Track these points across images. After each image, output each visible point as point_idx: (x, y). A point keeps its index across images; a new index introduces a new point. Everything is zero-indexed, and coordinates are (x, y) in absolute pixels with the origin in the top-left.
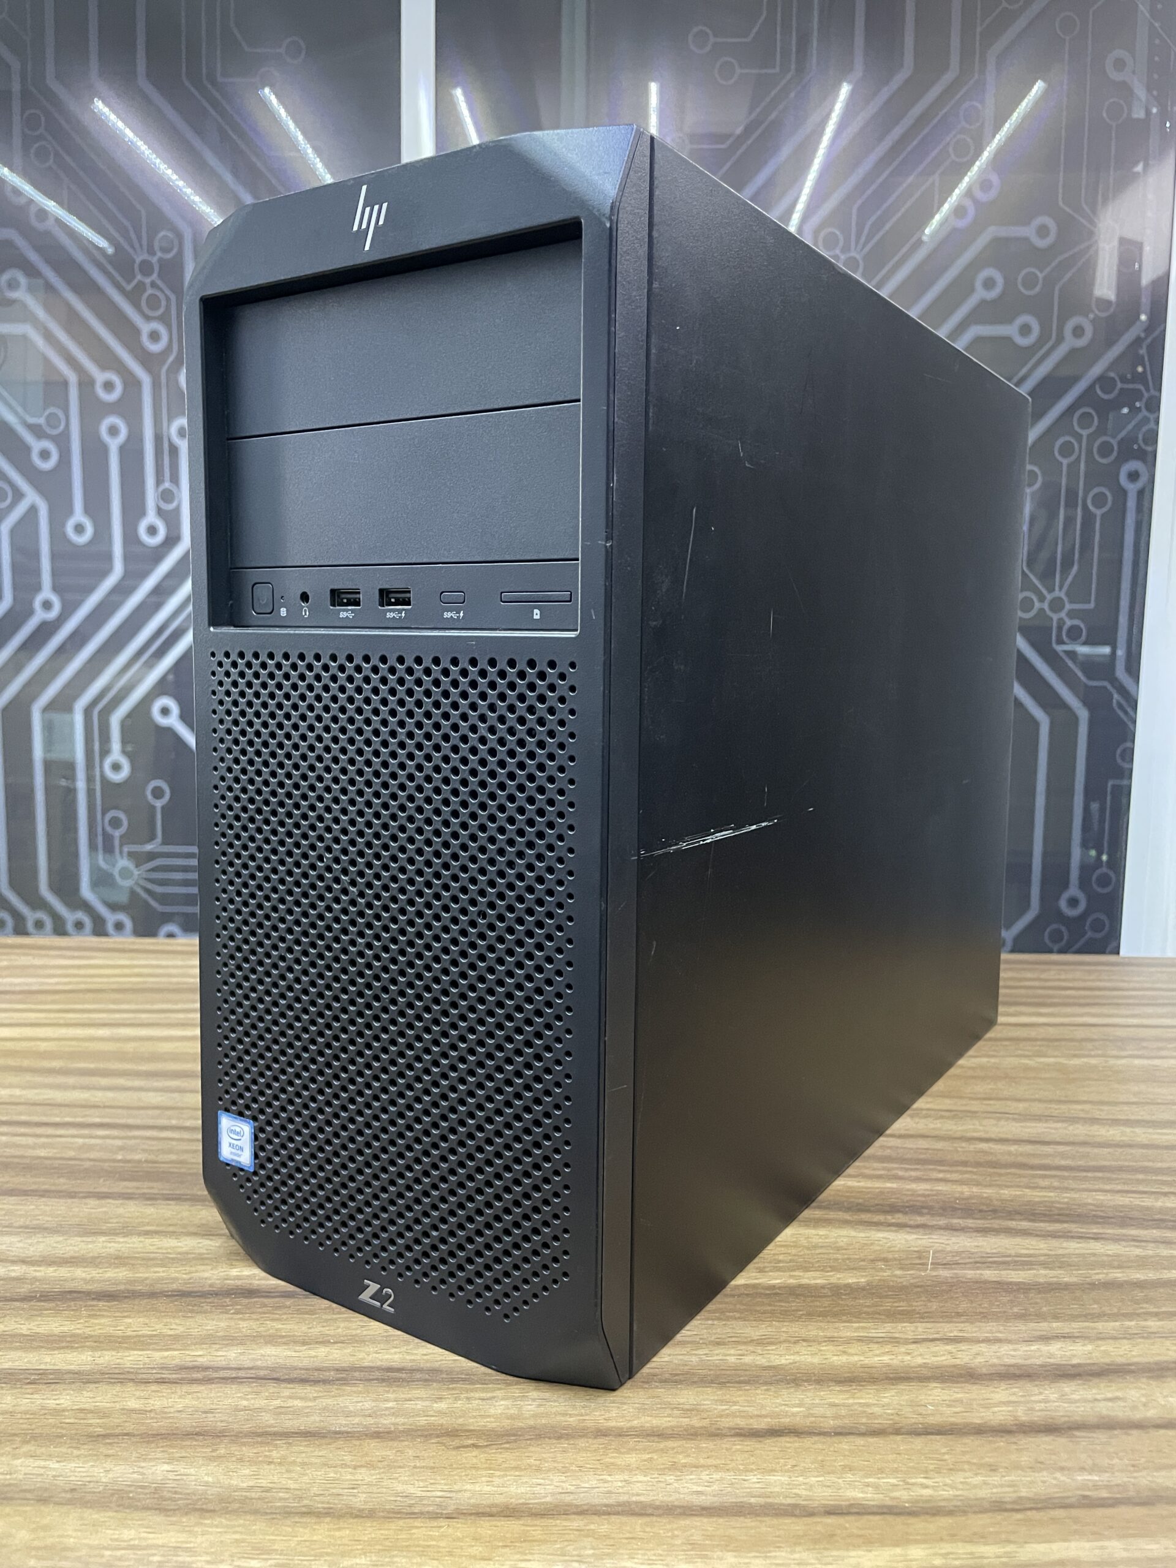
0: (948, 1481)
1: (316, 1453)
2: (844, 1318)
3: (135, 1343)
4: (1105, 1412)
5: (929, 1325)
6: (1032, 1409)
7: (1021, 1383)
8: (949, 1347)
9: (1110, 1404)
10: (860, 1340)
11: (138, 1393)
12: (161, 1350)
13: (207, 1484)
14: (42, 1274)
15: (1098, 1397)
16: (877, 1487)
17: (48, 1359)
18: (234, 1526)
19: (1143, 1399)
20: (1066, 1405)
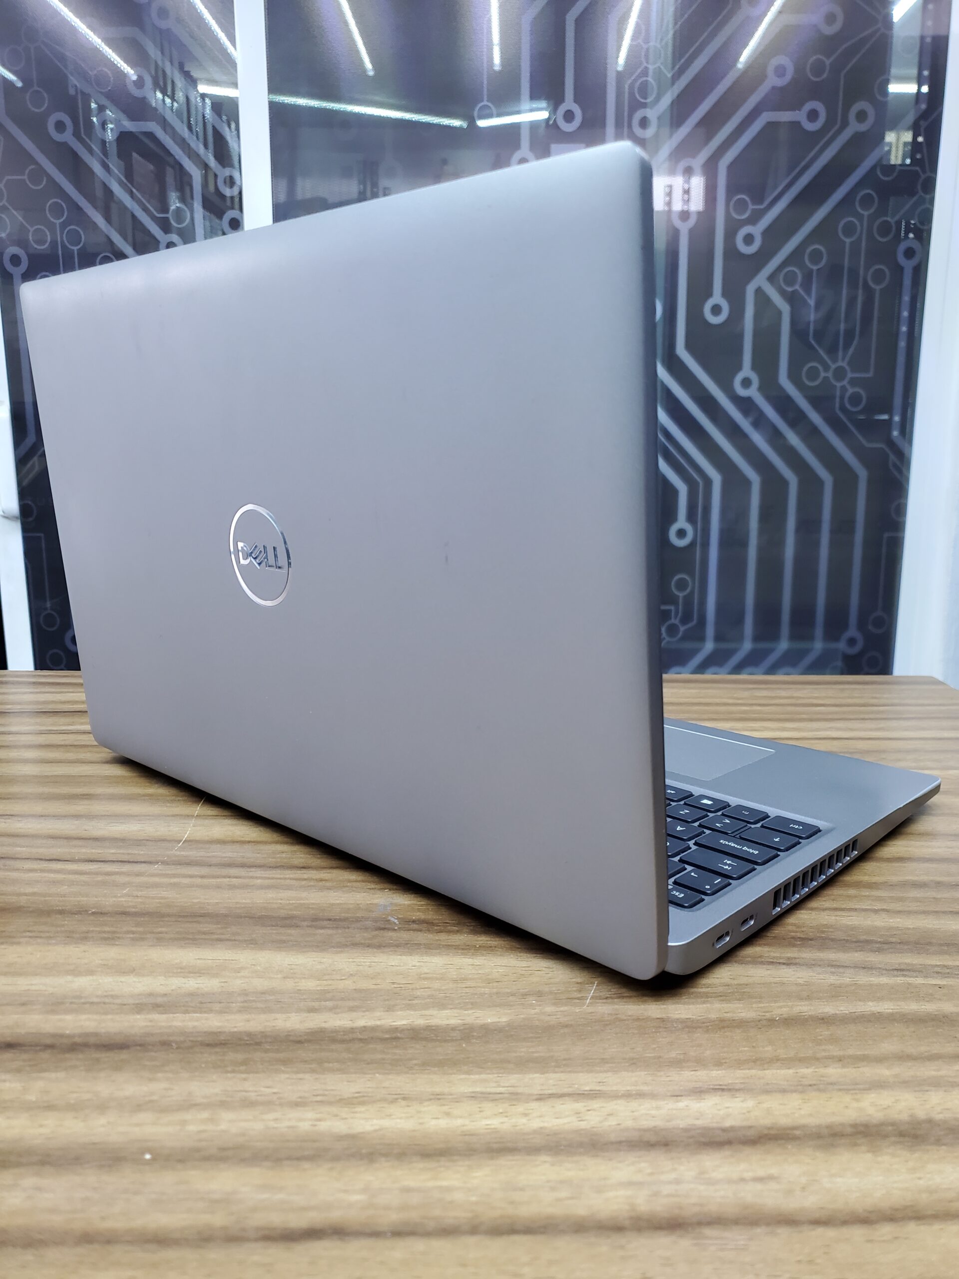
2: (465, 1068)
5: (562, 1076)
8: (579, 1106)
9: (759, 1186)
10: (473, 1097)
19: (803, 1180)
20: (702, 1188)
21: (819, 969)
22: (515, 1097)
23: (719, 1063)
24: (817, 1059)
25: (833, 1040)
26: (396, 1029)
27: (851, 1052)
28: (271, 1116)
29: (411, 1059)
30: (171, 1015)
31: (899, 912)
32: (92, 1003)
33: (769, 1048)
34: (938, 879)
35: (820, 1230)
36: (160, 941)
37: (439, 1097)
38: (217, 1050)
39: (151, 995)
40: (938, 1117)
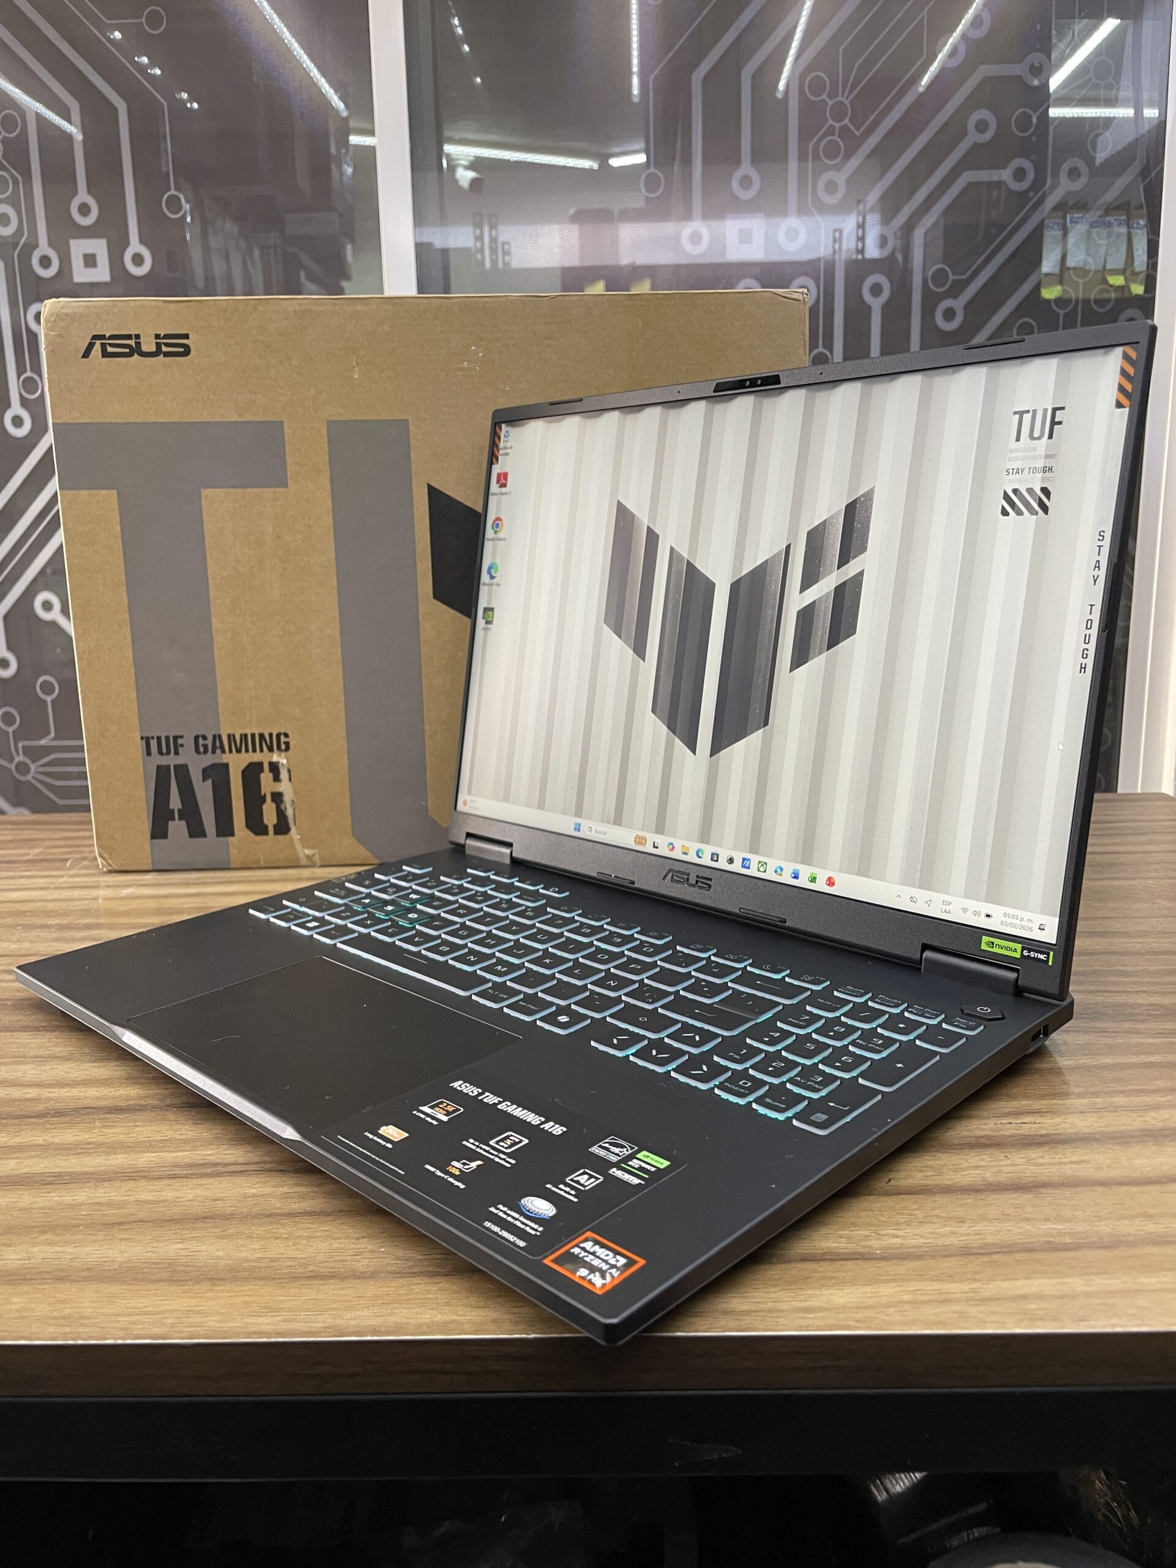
0: (918, 1232)
1: (321, 1229)
3: (147, 1146)
4: (1069, 1173)
6: (1000, 1172)
7: (989, 1151)
9: (1075, 1166)
11: (150, 1188)
12: (172, 1152)
13: (218, 1258)
14: (57, 1095)
15: (1063, 1160)
16: (850, 1238)
17: (64, 1163)
18: (244, 1291)
19: (1108, 1162)
20: (1031, 1168)
35: (1125, 1188)
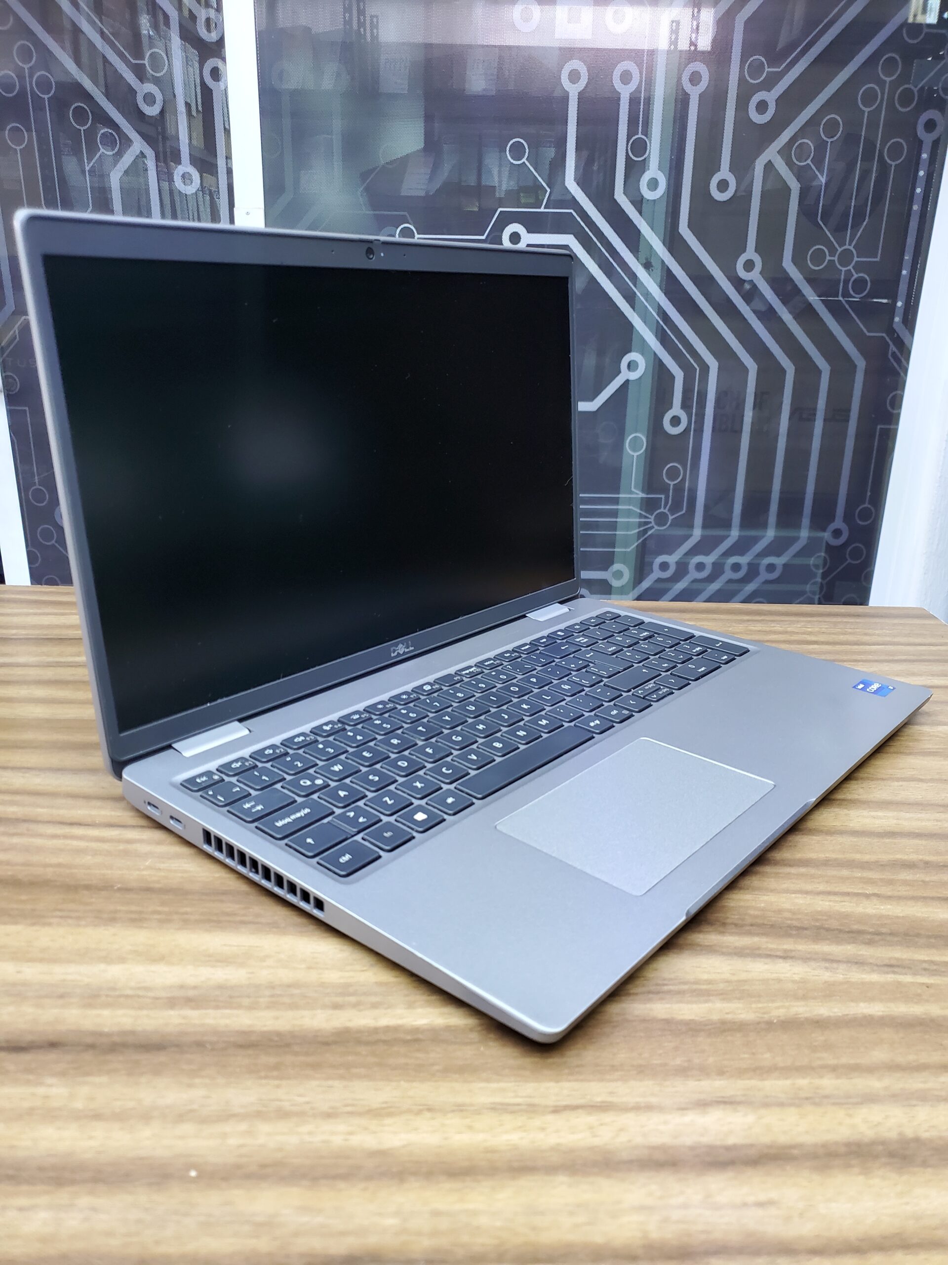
8: (592, 1119)
21: (813, 964)
22: (532, 1109)
23: (721, 1072)
24: (813, 1069)
25: (827, 1047)
26: (416, 1030)
27: (844, 1060)
28: (304, 1129)
29: (433, 1065)
30: (204, 1011)
31: (890, 898)
32: (127, 997)
33: (768, 1055)
34: (928, 858)
36: (186, 923)
37: (461, 1108)
38: (250, 1052)
39: (182, 987)
40: (925, 1135)
